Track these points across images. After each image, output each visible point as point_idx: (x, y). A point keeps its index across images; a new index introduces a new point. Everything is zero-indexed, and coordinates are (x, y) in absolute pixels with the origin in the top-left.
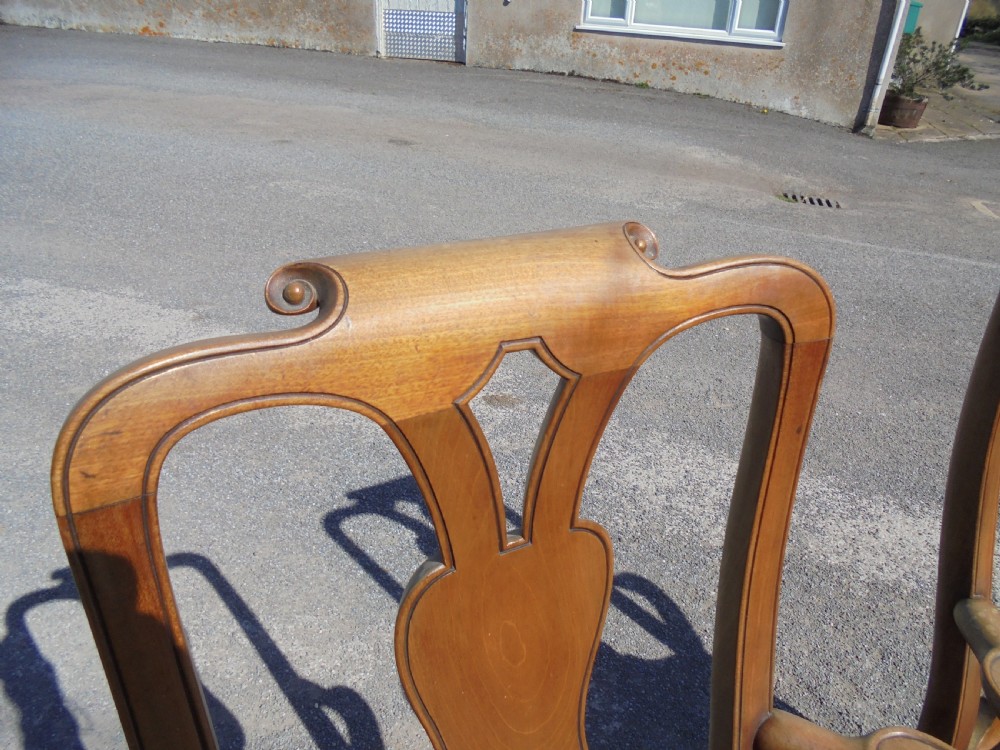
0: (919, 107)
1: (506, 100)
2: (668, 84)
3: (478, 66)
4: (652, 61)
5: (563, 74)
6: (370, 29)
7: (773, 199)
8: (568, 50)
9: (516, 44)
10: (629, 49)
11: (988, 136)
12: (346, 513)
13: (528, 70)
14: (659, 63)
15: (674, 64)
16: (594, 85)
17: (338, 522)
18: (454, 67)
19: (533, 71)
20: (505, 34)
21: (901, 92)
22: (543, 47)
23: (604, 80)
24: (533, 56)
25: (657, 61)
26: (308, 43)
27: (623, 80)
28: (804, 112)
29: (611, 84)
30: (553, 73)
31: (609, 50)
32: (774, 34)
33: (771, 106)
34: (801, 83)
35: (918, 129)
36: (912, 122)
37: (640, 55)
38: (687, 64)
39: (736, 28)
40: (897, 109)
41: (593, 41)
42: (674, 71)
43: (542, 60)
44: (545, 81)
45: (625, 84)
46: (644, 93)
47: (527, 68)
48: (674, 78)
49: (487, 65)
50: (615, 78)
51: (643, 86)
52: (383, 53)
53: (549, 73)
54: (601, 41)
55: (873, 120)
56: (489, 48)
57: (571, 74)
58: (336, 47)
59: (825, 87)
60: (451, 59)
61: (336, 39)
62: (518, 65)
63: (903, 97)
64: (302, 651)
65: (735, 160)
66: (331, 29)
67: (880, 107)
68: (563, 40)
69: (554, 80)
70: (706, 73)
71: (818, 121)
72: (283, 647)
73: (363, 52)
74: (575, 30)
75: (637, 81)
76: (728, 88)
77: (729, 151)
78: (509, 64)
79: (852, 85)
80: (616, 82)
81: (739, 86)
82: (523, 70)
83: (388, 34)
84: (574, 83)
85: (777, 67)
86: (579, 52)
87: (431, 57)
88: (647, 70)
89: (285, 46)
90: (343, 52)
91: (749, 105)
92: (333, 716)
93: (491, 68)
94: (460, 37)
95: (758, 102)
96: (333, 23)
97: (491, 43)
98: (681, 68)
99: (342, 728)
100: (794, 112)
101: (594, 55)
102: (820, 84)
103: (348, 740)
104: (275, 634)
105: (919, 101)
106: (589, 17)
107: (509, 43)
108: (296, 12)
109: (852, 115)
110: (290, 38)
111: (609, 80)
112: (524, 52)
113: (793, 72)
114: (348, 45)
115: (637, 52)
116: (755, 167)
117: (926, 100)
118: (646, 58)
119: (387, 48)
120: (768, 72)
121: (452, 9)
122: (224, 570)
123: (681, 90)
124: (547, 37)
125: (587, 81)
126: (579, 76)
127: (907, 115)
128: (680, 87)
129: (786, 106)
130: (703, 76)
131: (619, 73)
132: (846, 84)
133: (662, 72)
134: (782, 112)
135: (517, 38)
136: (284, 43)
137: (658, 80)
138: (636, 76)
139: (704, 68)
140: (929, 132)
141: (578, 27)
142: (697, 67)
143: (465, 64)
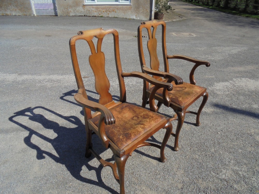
0: (162, 15)
1: (70, 23)
2: (107, 15)
3: (61, 16)
4: (103, 11)
5: (82, 16)
6: (31, 9)
7: (133, 37)
8: (83, 10)
9: (70, 10)
10: (97, 8)
11: (177, 20)
12: (64, 96)
13: (74, 16)
14: (104, 11)
15: (108, 11)
16: (90, 18)
17: (63, 98)
18: (55, 17)
19: (75, 16)
20: (66, 7)
21: (158, 12)
22: (77, 10)
23: (92, 16)
24: (74, 12)
25: (104, 10)
26: (14, 14)
27: (97, 16)
28: (138, 19)
29: (94, 17)
30: (80, 16)
31: (92, 9)
32: (129, 2)
33: (131, 18)
34: (137, 12)
35: (163, 20)
36: (162, 18)
37: (100, 9)
38: (111, 10)
39: (120, 1)
40: (158, 16)
41: (88, 7)
42: (108, 12)
43: (77, 13)
44: (78, 18)
45: (98, 17)
46: (102, 18)
47: (73, 15)
48: (108, 14)
49: (63, 15)
50: (95, 15)
51: (102, 17)
52: (35, 15)
53: (79, 16)
54: (90, 7)
55: (153, 18)
56: (63, 11)
57: (84, 16)
58: (22, 14)
59: (142, 13)
60: (54, 15)
61: (22, 12)
62: (71, 15)
63: (159, 13)
64: (63, 113)
65: (124, 30)
66: (20, 10)
67: (154, 16)
68: (81, 7)
69: (81, 18)
70: (115, 12)
71: (142, 20)
72: (60, 114)
73: (30, 15)
74: (84, 5)
75: (100, 16)
76: (121, 15)
77: (123, 29)
78: (69, 15)
79: (147, 12)
80: (95, 16)
81: (123, 14)
82: (73, 16)
83: (36, 10)
84: (86, 18)
85: (131, 9)
86: (85, 10)
87: (48, 15)
88: (102, 13)
89: (7, 15)
90: (24, 15)
91: (126, 18)
92: (71, 119)
93: (64, 16)
94: (55, 9)
95: (128, 17)
96: (20, 8)
97: (63, 10)
98: (110, 12)
99: (73, 120)
100: (136, 19)
101: (89, 11)
102: (141, 12)
103: (75, 121)
104: (58, 112)
105: (162, 14)
106: (86, 1)
107: (68, 10)
108: (9, 6)
109: (148, 18)
110: (8, 13)
111: (94, 16)
112: (72, 11)
113: (134, 10)
114: (25, 13)
115: (99, 9)
116: (129, 31)
117: (163, 13)
118: (101, 10)
119: (36, 13)
120: (129, 10)
121: (52, 2)
122: (45, 107)
123: (111, 17)
124: (77, 7)
125: (88, 17)
126: (86, 16)
127: (160, 17)
128: (110, 16)
129: (134, 17)
130: (115, 13)
131: (96, 14)
132: (146, 12)
133: (105, 13)
134: (134, 19)
135: (70, 8)
136: (6, 14)
137: (105, 15)
138: (100, 14)
139: (115, 11)
140: (165, 20)
141: (84, 4)
142: (113, 11)
143: (58, 16)
